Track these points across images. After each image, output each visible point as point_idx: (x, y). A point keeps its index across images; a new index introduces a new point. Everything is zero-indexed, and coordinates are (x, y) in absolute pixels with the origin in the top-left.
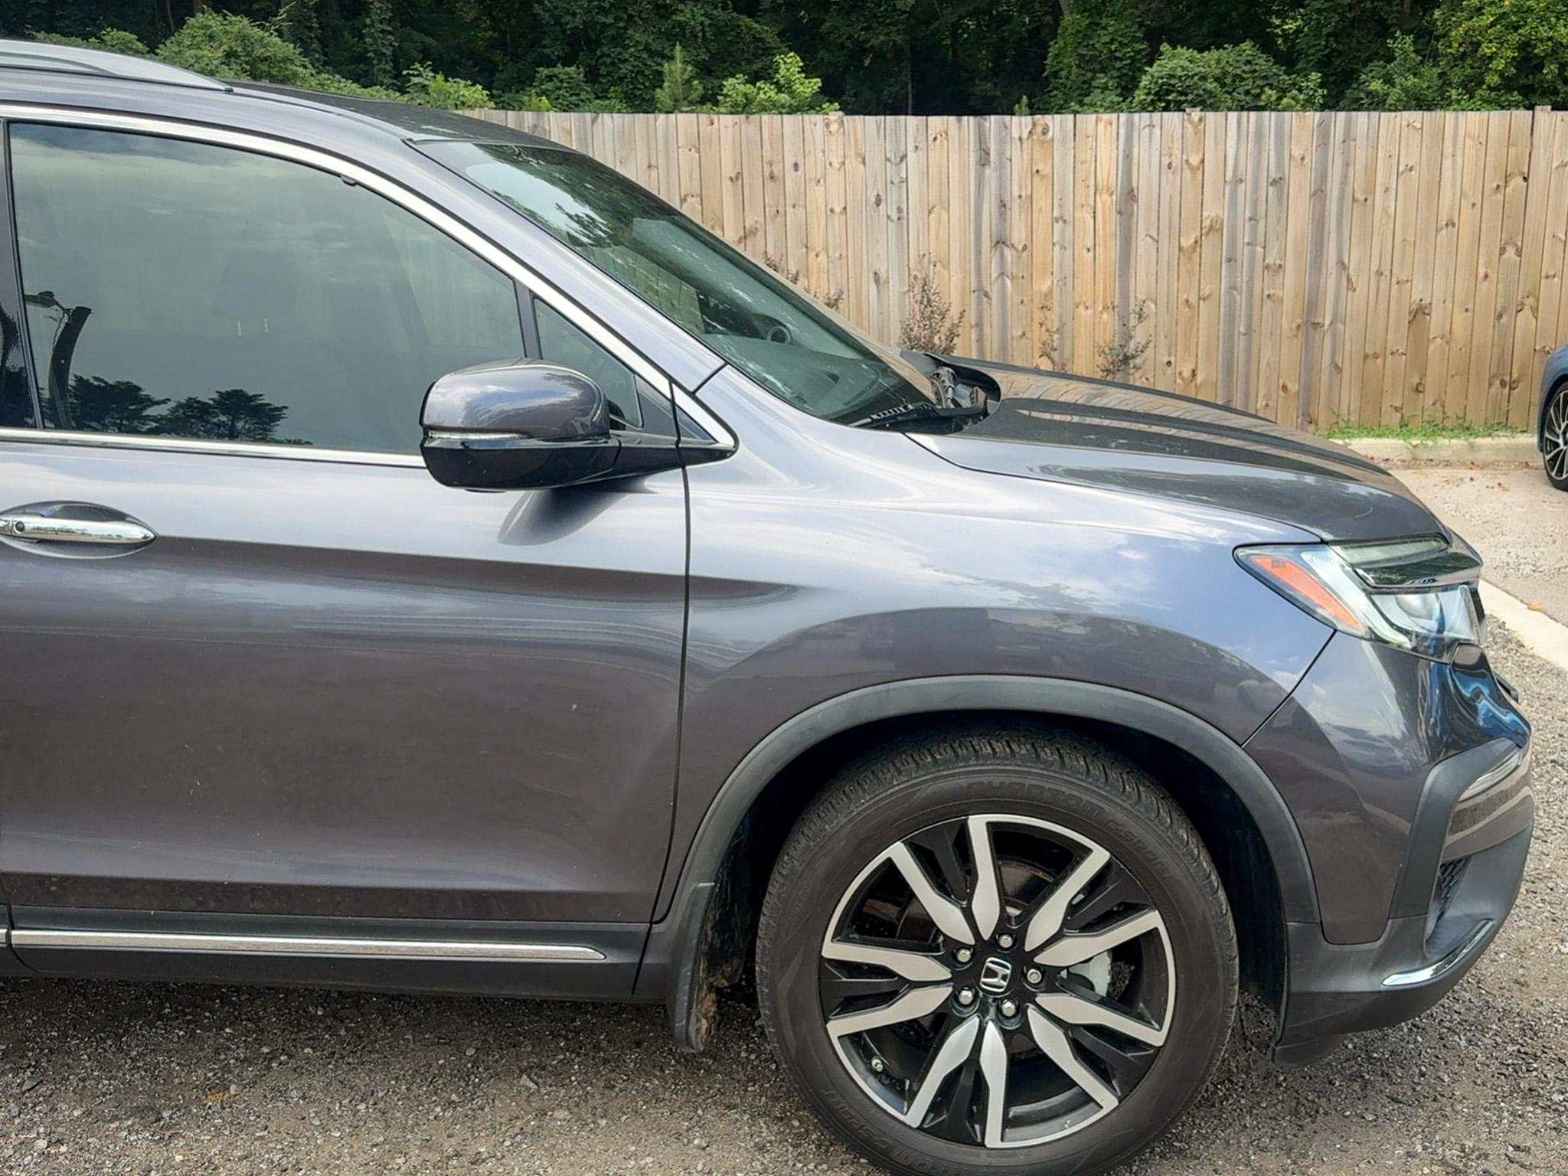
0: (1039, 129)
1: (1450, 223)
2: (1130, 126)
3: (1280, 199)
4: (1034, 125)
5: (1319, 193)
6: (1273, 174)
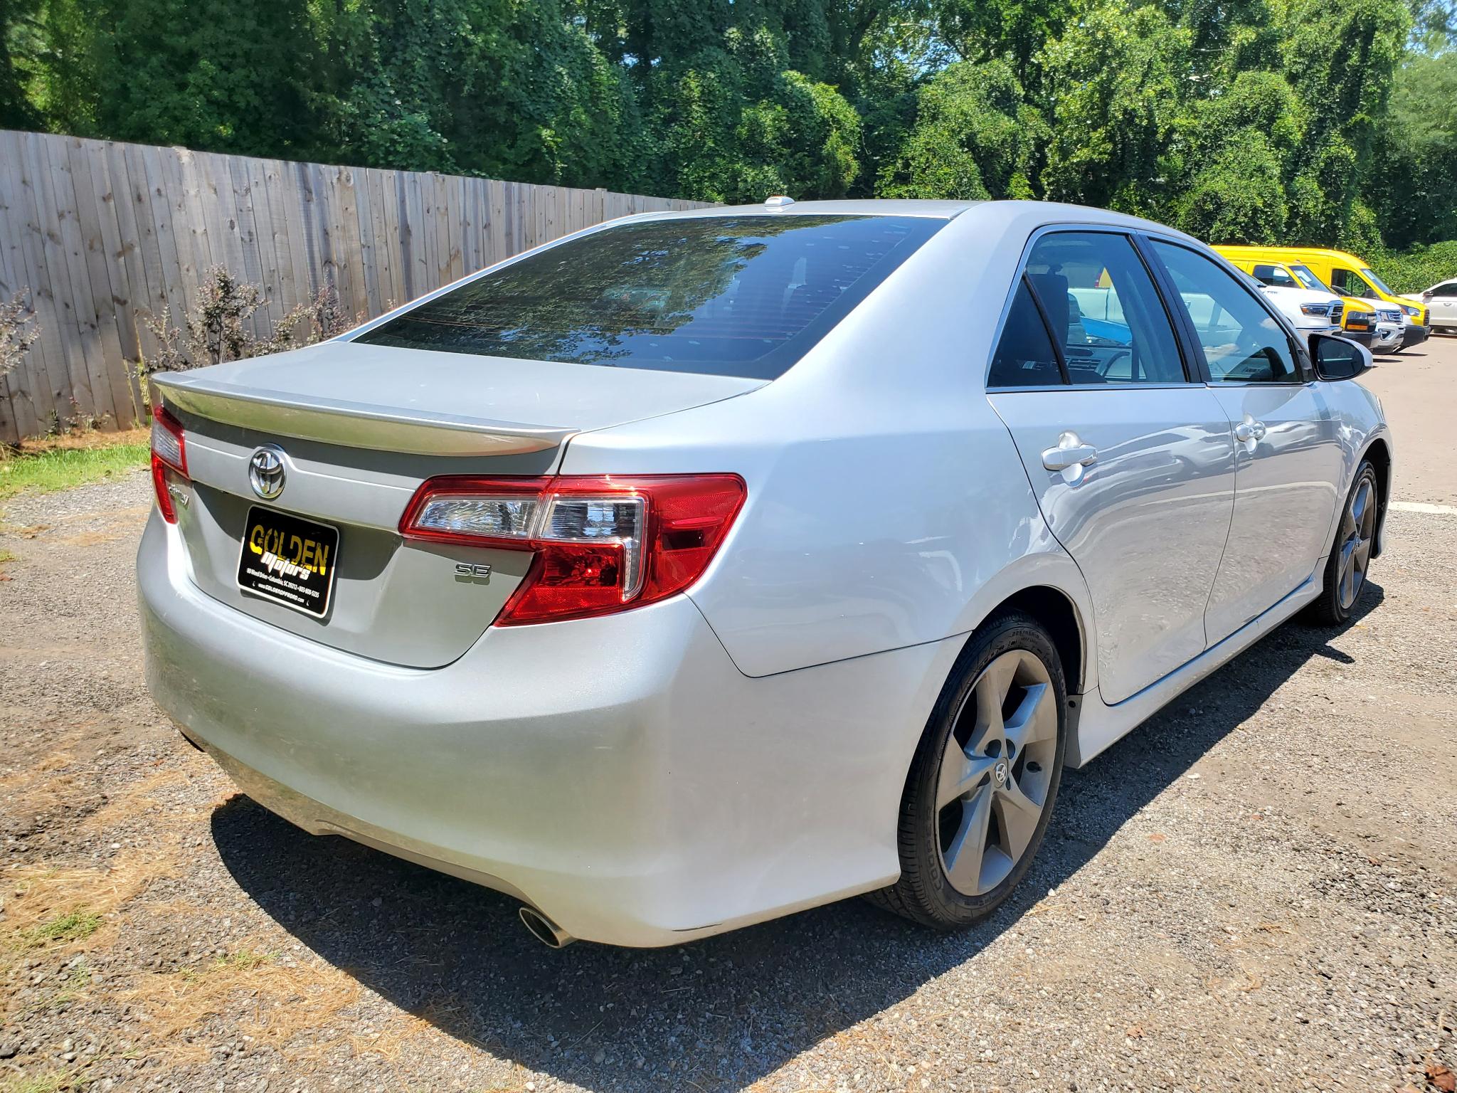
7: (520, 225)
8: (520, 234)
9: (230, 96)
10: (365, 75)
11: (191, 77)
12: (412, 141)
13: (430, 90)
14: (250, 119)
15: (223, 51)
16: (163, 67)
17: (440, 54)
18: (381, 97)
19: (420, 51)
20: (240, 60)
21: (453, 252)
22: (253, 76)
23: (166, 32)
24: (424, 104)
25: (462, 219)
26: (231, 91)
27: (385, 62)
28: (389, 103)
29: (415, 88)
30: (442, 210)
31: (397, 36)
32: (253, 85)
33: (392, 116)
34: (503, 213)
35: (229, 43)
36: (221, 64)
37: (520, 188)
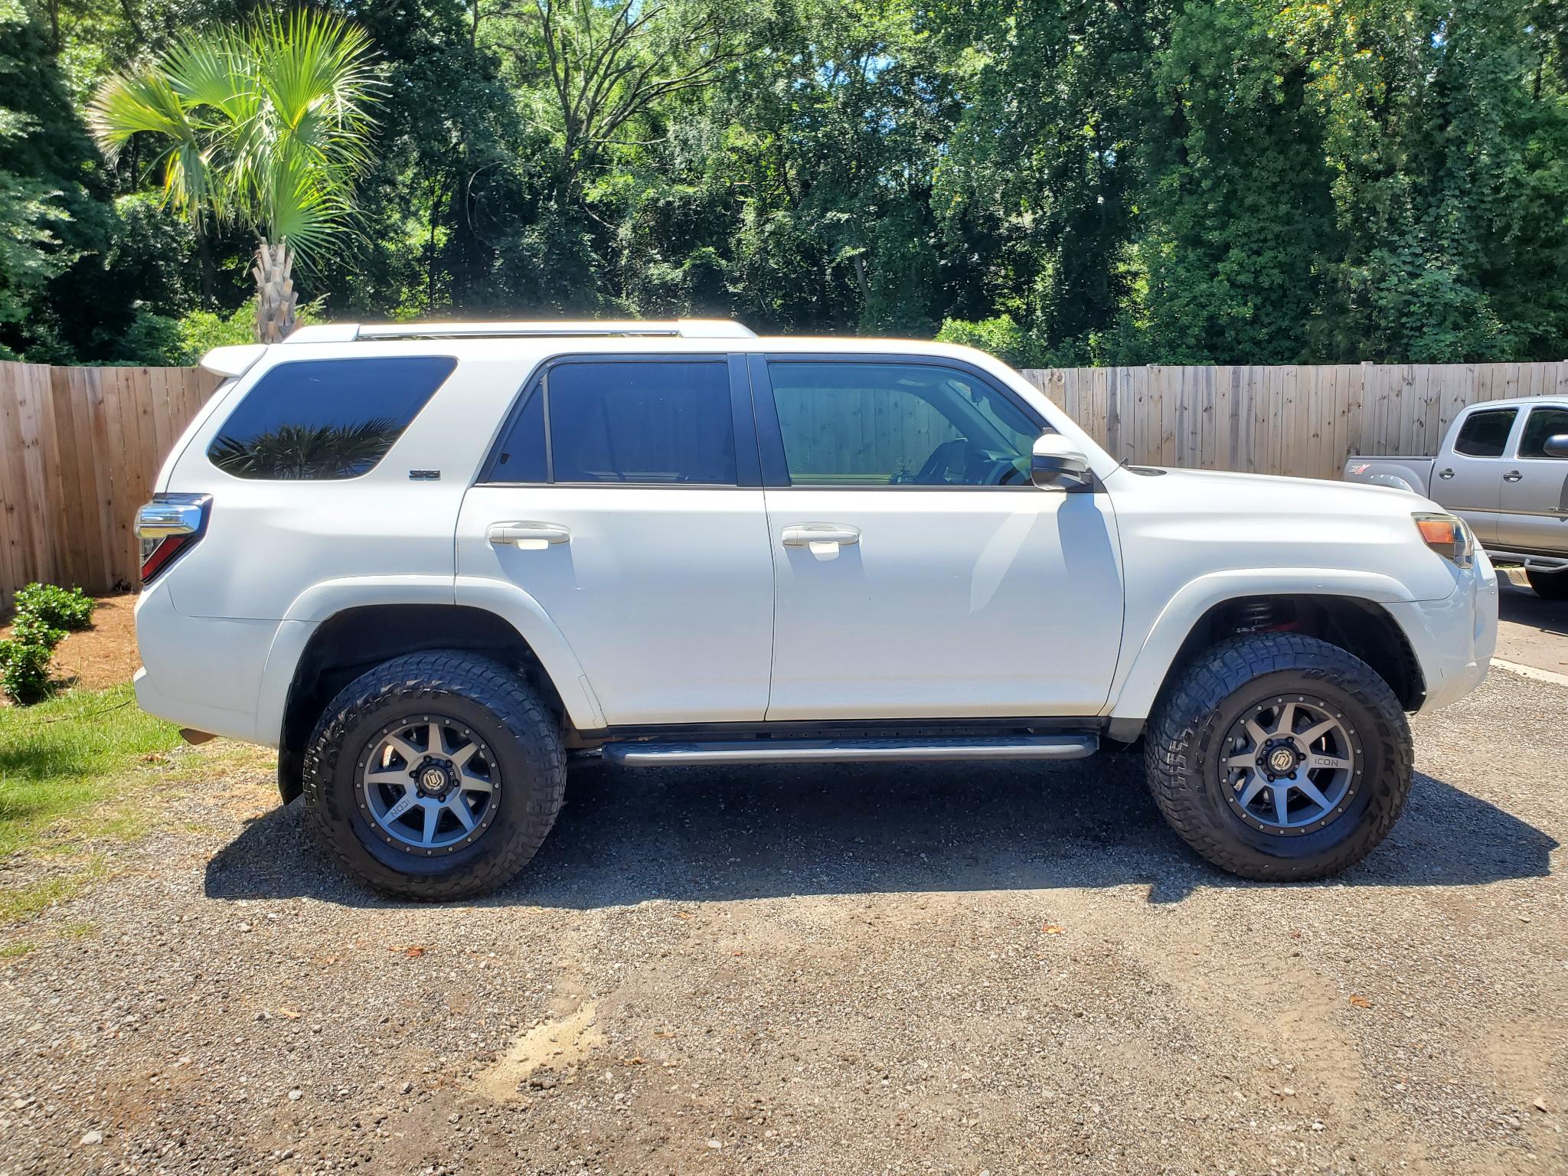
0: (1055, 378)
1: (1316, 435)
2: (1114, 374)
3: (1210, 420)
4: (1052, 375)
5: (1235, 415)
6: (1205, 406)
7: (1250, 406)
8: (1249, 415)
9: (1256, 278)
10: (1390, 238)
11: (1220, 266)
12: (1430, 300)
13: (1466, 243)
14: (1274, 297)
15: (1255, 237)
16: (1200, 260)
17: (1483, 202)
18: (1403, 258)
19: (1456, 203)
20: (1272, 244)
21: (1165, 436)
22: (1281, 257)
23: (1205, 229)
24: (1456, 258)
25: (1178, 405)
26: (1257, 274)
27: (1417, 220)
28: (1411, 263)
29: (1445, 243)
30: (1156, 398)
31: (1434, 193)
32: (1280, 265)
33: (1414, 276)
34: (1229, 396)
35: (1261, 230)
36: (1251, 249)
37: (1251, 372)
